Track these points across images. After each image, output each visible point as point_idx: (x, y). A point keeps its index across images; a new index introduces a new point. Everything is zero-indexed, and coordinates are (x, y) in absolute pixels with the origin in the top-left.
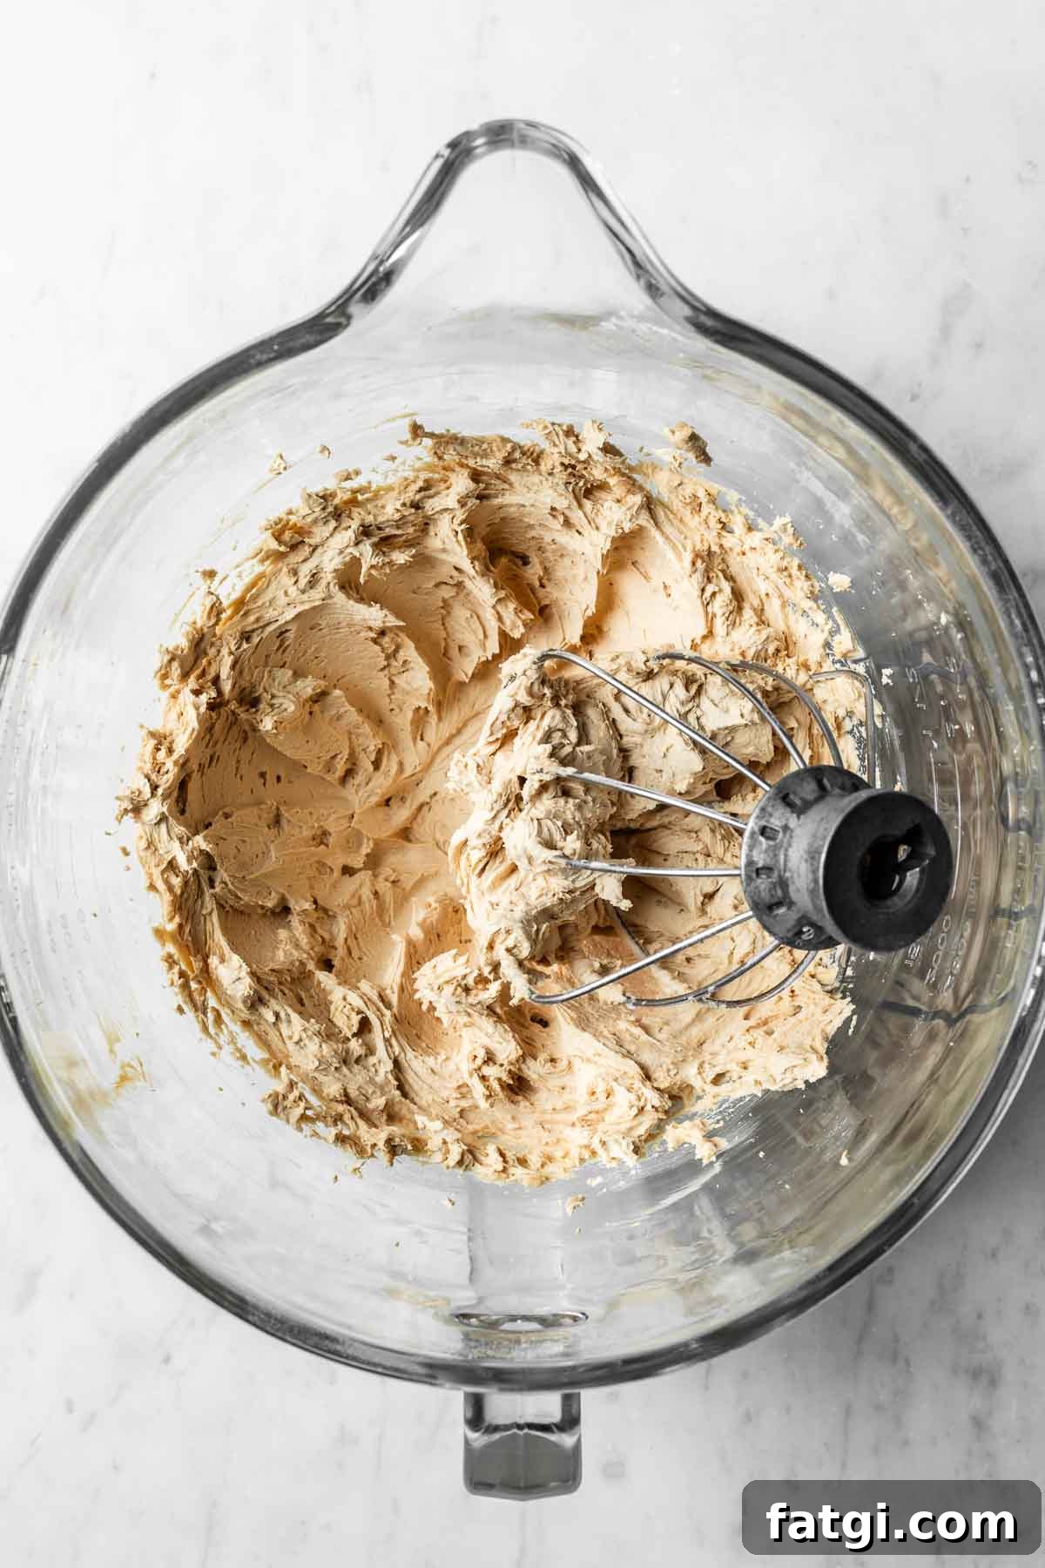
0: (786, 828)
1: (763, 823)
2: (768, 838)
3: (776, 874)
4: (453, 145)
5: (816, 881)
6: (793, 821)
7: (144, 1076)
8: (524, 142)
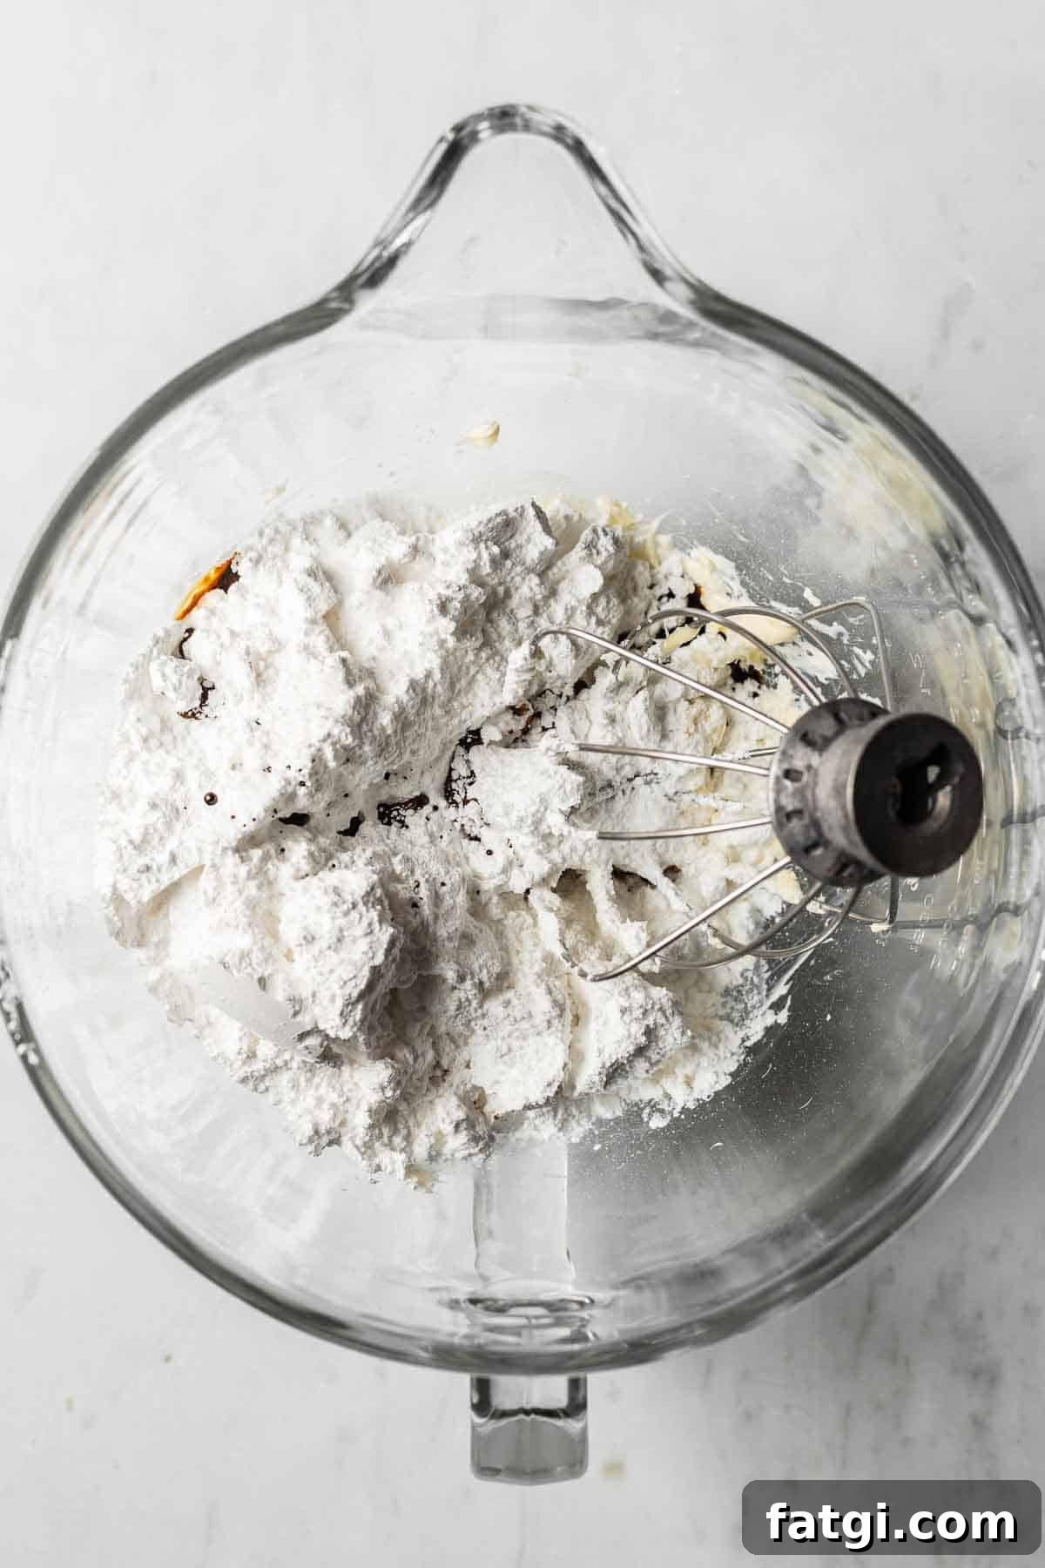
0: (809, 767)
1: (786, 766)
2: (794, 780)
3: (806, 815)
4: (458, 129)
5: (846, 816)
6: (815, 759)
8: (527, 127)
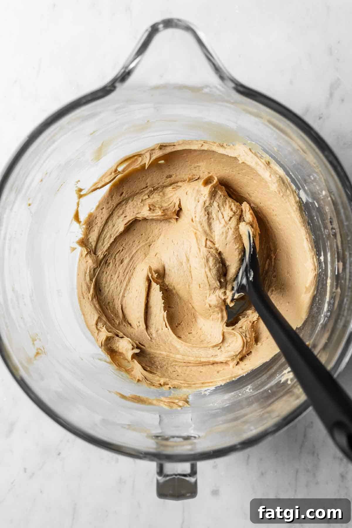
4: (152, 27)
7: (45, 352)
8: (176, 26)
